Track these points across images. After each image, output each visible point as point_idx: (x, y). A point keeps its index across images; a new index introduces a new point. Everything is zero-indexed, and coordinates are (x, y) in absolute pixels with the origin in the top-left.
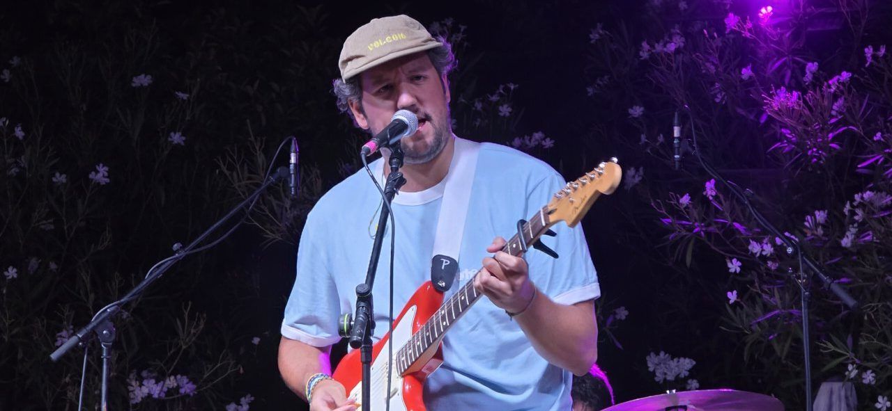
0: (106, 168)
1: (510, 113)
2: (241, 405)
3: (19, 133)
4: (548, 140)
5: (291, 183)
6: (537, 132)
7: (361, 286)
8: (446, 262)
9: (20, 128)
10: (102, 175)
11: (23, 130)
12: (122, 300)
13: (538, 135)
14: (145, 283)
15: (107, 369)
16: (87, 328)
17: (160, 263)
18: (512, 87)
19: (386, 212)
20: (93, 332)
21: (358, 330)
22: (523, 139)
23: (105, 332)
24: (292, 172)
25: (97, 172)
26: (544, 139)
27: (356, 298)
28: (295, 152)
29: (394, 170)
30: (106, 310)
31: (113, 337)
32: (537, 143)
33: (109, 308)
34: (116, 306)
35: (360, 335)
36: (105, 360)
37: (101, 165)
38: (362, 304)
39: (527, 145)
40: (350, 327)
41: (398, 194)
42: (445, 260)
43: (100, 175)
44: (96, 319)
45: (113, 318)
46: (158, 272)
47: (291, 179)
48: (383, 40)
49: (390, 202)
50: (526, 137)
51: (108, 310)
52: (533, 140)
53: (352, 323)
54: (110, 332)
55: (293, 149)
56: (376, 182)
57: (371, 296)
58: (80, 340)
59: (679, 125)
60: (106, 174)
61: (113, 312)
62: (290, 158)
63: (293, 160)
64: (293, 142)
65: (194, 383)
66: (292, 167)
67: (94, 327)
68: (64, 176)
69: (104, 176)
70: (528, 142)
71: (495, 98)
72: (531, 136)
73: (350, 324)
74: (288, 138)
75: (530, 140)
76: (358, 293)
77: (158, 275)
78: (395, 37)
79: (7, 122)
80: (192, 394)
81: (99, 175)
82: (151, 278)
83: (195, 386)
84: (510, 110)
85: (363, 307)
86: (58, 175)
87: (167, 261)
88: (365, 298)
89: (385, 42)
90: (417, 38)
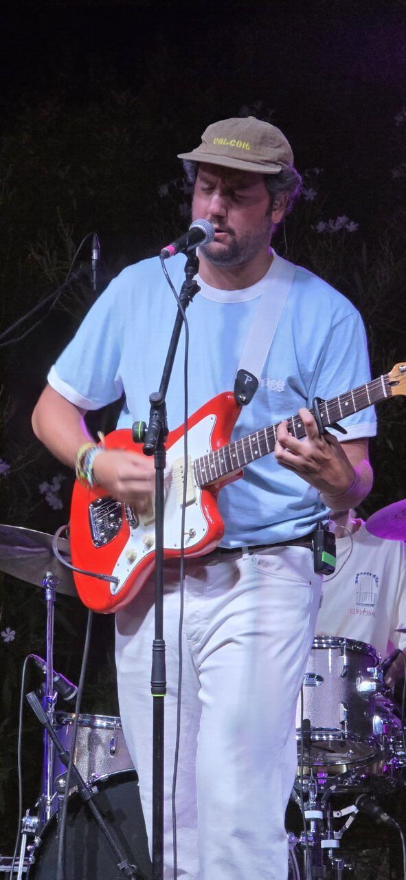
1: (315, 197)
2: (53, 484)
4: (352, 223)
5: (93, 279)
6: (341, 216)
7: (154, 394)
13: (342, 220)
18: (318, 172)
19: (180, 319)
21: (151, 438)
22: (328, 222)
24: (94, 268)
26: (348, 223)
27: (149, 406)
28: (97, 248)
29: (189, 277)
32: (340, 227)
35: (153, 443)
38: (156, 412)
39: (331, 229)
40: (144, 434)
41: (192, 301)
42: (248, 376)
47: (93, 275)
48: (228, 141)
49: (184, 310)
50: (330, 221)
52: (337, 224)
53: (146, 430)
55: (94, 244)
56: (172, 287)
57: (164, 404)
62: (92, 254)
63: (95, 256)
64: (94, 238)
65: (8, 463)
66: (94, 262)
70: (332, 226)
72: (335, 219)
73: (144, 431)
74: (89, 235)
75: (334, 225)
76: (152, 401)
78: (239, 144)
80: (5, 474)
83: (8, 467)
84: (315, 194)
85: (156, 415)
88: (158, 406)
89: (228, 144)
90: (259, 155)
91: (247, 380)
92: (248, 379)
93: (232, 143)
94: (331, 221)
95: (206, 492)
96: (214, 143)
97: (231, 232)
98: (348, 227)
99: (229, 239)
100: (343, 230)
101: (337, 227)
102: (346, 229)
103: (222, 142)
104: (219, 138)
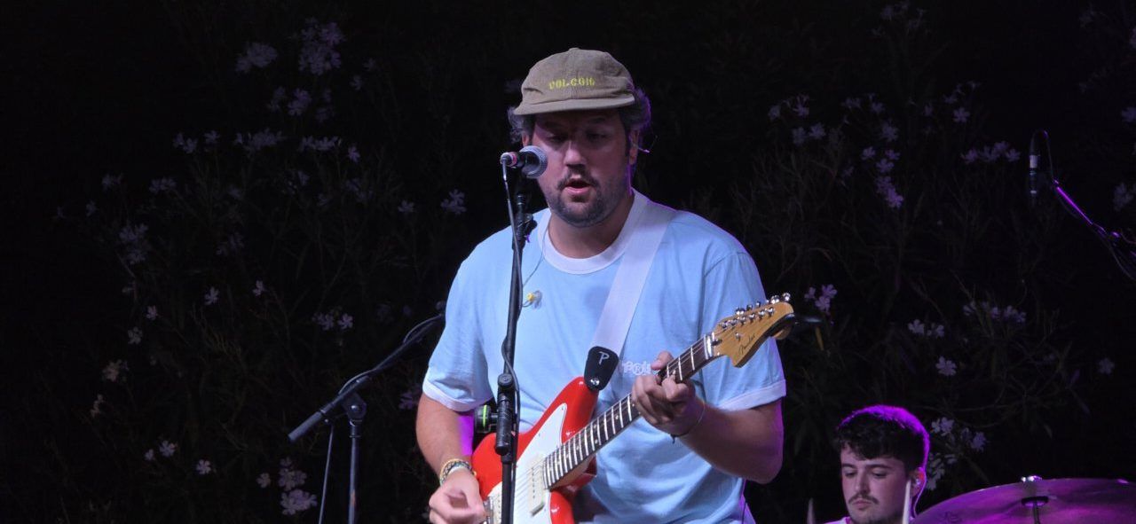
0: (462, 195)
1: (967, 118)
3: (354, 154)
4: (1013, 150)
6: (999, 142)
8: (605, 356)
9: (354, 149)
10: (456, 203)
11: (358, 150)
12: (375, 369)
13: (1000, 146)
14: (401, 348)
15: (356, 450)
16: (333, 403)
17: (419, 325)
20: (340, 408)
22: (982, 150)
23: (353, 407)
25: (451, 199)
26: (1008, 150)
30: (355, 381)
31: (364, 413)
32: (998, 156)
33: (359, 379)
34: (366, 377)
36: (354, 440)
37: (456, 191)
39: (985, 158)
42: (603, 354)
43: (454, 203)
44: (343, 392)
45: (362, 391)
46: (416, 336)
48: (567, 81)
51: (358, 381)
52: (994, 151)
54: (360, 406)
58: (324, 416)
59: (1035, 154)
60: (461, 202)
61: (362, 383)
67: (341, 401)
68: (412, 205)
69: (459, 205)
70: (987, 154)
71: (952, 100)
72: (991, 145)
75: (990, 152)
77: (416, 339)
78: (581, 82)
79: (340, 142)
81: (452, 203)
82: (409, 341)
84: (967, 114)
86: (404, 203)
87: (429, 322)
88: (508, 390)
89: (568, 84)
90: (608, 88)
91: (602, 358)
92: (604, 357)
93: (573, 82)
94: (986, 149)
95: (556, 494)
96: (551, 88)
97: (594, 183)
98: (1008, 155)
99: (593, 193)
100: (1002, 159)
101: (993, 157)
102: (1006, 158)
103: (560, 84)
104: (555, 81)
